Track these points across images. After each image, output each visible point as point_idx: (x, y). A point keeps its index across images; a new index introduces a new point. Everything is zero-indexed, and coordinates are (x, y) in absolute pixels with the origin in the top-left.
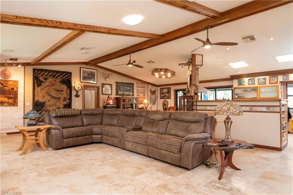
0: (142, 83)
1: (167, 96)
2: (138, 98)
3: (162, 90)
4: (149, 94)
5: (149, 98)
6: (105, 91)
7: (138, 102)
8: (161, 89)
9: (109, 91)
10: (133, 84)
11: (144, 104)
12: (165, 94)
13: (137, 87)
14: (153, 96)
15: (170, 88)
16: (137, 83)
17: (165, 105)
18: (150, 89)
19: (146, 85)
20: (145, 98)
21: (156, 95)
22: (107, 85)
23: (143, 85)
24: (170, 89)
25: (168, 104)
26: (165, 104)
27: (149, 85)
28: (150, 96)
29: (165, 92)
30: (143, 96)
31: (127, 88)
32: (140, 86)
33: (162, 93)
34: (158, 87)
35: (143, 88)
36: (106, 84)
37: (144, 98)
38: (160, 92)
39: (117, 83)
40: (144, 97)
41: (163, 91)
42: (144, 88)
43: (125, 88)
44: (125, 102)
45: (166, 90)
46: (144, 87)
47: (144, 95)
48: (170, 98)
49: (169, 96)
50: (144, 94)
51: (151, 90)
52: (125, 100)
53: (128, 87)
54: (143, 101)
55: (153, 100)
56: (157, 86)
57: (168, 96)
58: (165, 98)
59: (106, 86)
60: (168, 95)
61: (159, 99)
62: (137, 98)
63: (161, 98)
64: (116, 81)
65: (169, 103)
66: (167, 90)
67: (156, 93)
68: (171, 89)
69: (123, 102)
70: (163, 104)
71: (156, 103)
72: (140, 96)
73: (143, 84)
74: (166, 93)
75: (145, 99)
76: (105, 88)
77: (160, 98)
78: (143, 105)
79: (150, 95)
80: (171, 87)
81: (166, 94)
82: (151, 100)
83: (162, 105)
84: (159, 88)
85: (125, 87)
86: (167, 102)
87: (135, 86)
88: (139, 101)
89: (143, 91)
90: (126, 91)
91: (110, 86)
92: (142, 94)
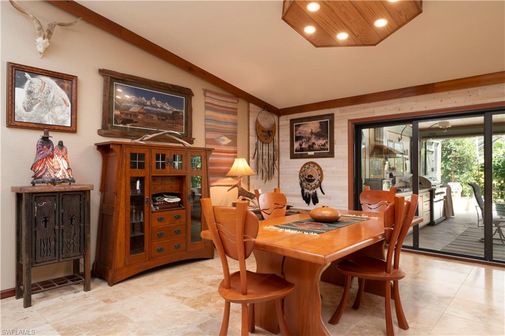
0: (228, 94)
1: (316, 147)
2: (211, 150)
3: (299, 126)
4: (253, 140)
5: (251, 155)
6: (28, 110)
7: (210, 168)
8: (292, 121)
9: (57, 109)
10: (187, 93)
11: (234, 177)
12: (309, 139)
13: (207, 108)
14: (265, 147)
15: (332, 116)
16: (205, 91)
17: (310, 179)
18: (257, 122)
19: (242, 105)
20: (236, 152)
21: (276, 144)
23: (230, 103)
24: (332, 122)
25: (322, 178)
26: (311, 176)
27: (251, 105)
28: (257, 149)
29: (312, 133)
30: (229, 145)
31: (159, 104)
32: (216, 102)
33: (298, 138)
34: (282, 118)
35: (228, 113)
36: (35, 72)
37: (235, 155)
38: (288, 132)
39: (108, 76)
40: (232, 149)
41: (301, 128)
42: (235, 114)
43: (151, 105)
44: (142, 166)
45: (313, 126)
46: (234, 112)
47: (234, 143)
48: (331, 154)
49: (328, 146)
50: (233, 137)
51: (258, 126)
52: (142, 156)
53: (164, 102)
54: (231, 164)
55: (267, 162)
56: (280, 112)
57: (322, 148)
58: (310, 153)
59: (36, 82)
60: (321, 142)
61: (285, 157)
62: (208, 151)
63: (293, 156)
65: (324, 173)
66: (318, 125)
67: (276, 138)
68: (336, 118)
69: (133, 166)
70: (301, 176)
71: (276, 172)
72: (218, 144)
73: (230, 100)
74: (313, 137)
75: (236, 157)
76: (30, 93)
77: (289, 155)
78: (230, 179)
79: (257, 145)
80: (337, 112)
81: (313, 140)
82: (260, 161)
83: (298, 180)
84: (285, 122)
85: (149, 99)
86: (319, 168)
87: (198, 103)
88: (214, 164)
89: (229, 127)
90: (155, 117)
91: (62, 87)
92: (225, 136)
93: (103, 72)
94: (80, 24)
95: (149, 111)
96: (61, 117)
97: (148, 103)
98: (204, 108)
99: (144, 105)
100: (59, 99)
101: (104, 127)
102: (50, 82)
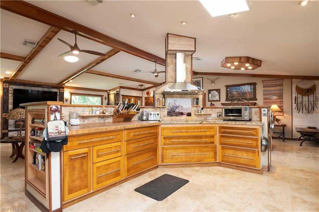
5: (293, 103)
6: (211, 98)
9: (216, 97)
10: (254, 84)
14: (306, 98)
16: (264, 81)
18: (297, 87)
22: (214, 91)
23: (277, 82)
28: (296, 99)
32: (270, 84)
35: (277, 86)
36: (212, 90)
37: (281, 103)
39: (227, 87)
43: (240, 91)
46: (281, 85)
50: (280, 96)
51: (298, 89)
59: (212, 92)
64: (225, 85)
72: (270, 99)
76: (211, 94)
90: (241, 94)
91: (217, 92)
92: (274, 96)
93: (226, 86)
94: (221, 77)
95: (239, 93)
96: (217, 98)
97: (239, 91)
98: (263, 87)
99: (237, 91)
100: (217, 95)
101: (226, 99)
102: (215, 91)
